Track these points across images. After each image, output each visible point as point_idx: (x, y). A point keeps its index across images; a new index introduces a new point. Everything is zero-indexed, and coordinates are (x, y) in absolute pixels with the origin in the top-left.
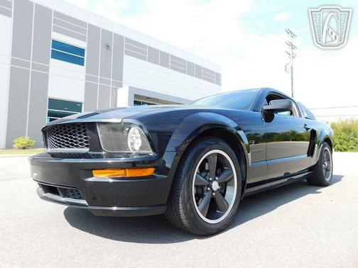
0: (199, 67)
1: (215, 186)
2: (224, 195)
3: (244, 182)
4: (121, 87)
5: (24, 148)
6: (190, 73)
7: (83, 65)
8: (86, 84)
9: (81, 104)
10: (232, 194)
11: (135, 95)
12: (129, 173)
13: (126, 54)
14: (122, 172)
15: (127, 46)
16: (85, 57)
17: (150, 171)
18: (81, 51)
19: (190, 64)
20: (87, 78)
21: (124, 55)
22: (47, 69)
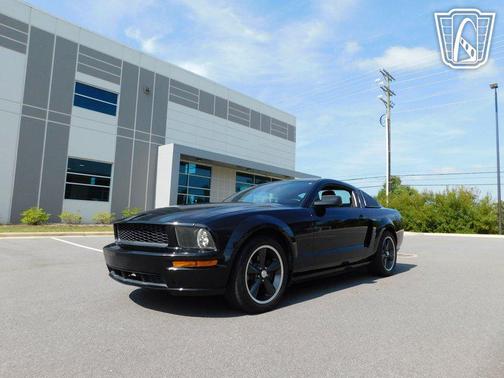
0: (266, 118)
1: (264, 274)
2: (272, 282)
3: (290, 271)
4: (164, 144)
5: (35, 224)
6: (255, 126)
7: (115, 115)
8: (118, 140)
9: (110, 165)
10: (279, 282)
11: (182, 155)
12: (200, 264)
13: (171, 100)
14: (194, 263)
15: (172, 90)
16: (118, 105)
17: (215, 263)
18: (113, 97)
19: (255, 114)
20: (120, 131)
21: (169, 102)
22: (68, 120)
